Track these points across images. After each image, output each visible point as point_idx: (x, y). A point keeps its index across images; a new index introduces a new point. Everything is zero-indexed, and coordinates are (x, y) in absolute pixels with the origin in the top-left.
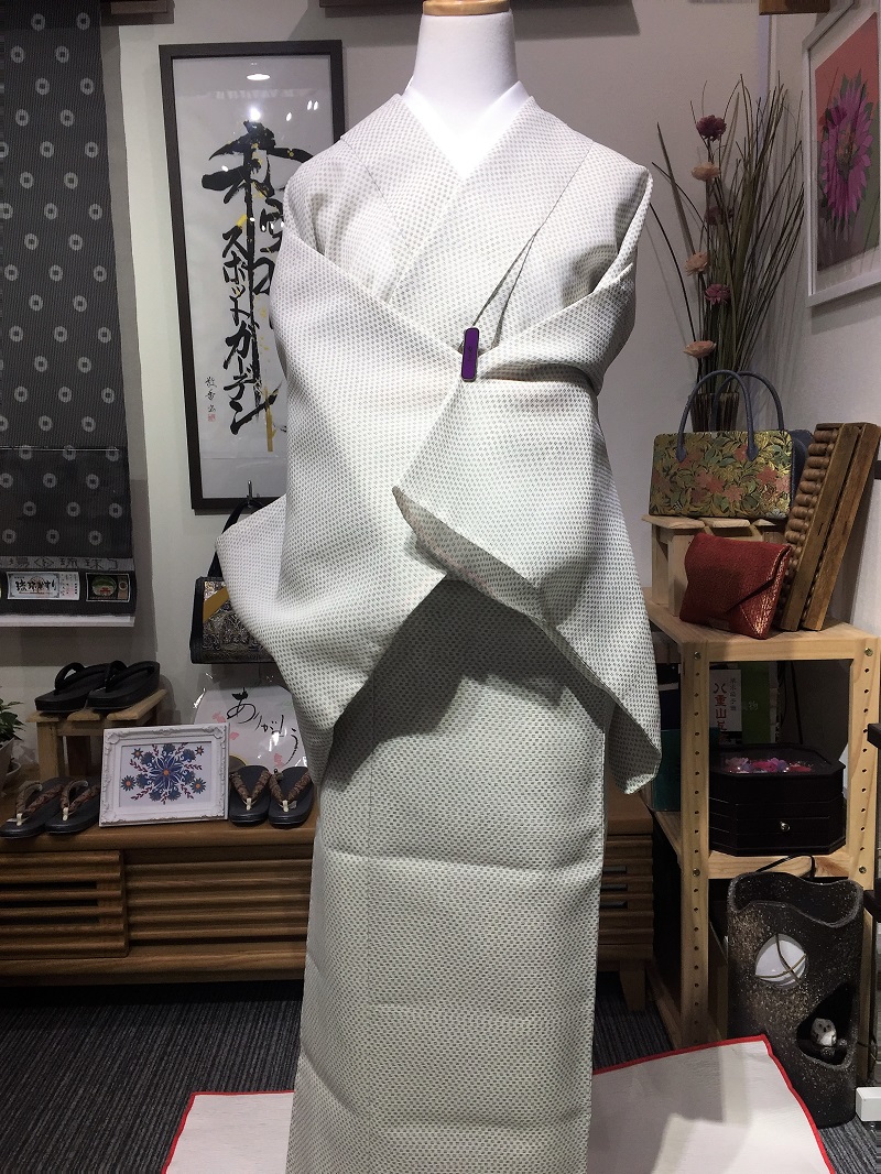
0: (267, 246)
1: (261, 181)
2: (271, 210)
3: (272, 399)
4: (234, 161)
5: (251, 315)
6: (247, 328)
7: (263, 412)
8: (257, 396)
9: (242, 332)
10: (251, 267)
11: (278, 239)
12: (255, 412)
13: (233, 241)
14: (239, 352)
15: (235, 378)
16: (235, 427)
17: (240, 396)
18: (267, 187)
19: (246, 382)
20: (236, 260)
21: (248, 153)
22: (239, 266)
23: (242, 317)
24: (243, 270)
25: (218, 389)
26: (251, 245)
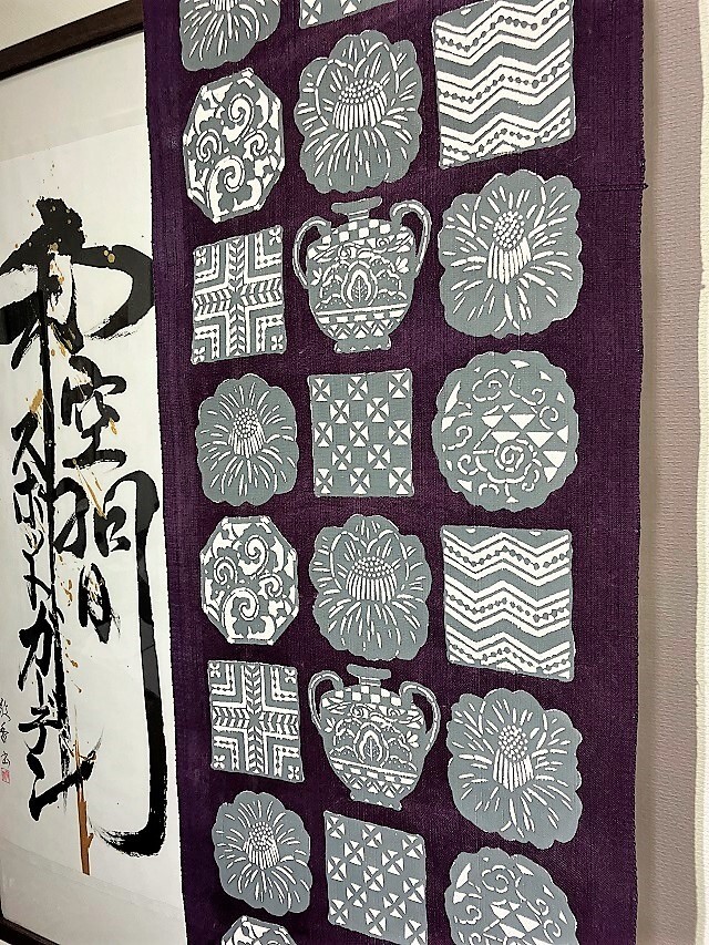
0: (74, 453)
1: (62, 321)
2: (79, 379)
3: (85, 770)
4: (24, 283)
5: (51, 592)
6: (47, 618)
7: (72, 788)
8: (64, 755)
9: (41, 625)
10: (51, 496)
11: (91, 438)
12: (62, 787)
13: (26, 444)
14: (37, 661)
15: (34, 711)
16: (36, 805)
17: (39, 748)
18: (70, 333)
19: (50, 723)
20: (31, 480)
21: (44, 266)
22: (35, 493)
23: (41, 594)
24: (40, 499)
25: (12, 728)
26: (50, 451)
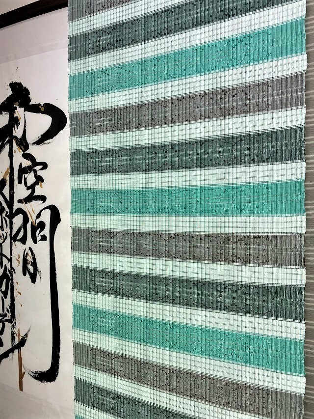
0: (23, 197)
1: (19, 137)
2: (27, 163)
3: (23, 342)
5: (10, 260)
6: (8, 272)
7: (16, 352)
8: (13, 336)
10: (11, 216)
12: (11, 351)
13: (1, 192)
14: (3, 292)
15: (0, 315)
17: (2, 332)
18: (23, 143)
19: (7, 321)
20: (2, 209)
21: (11, 112)
22: (4, 215)
24: (7, 218)
